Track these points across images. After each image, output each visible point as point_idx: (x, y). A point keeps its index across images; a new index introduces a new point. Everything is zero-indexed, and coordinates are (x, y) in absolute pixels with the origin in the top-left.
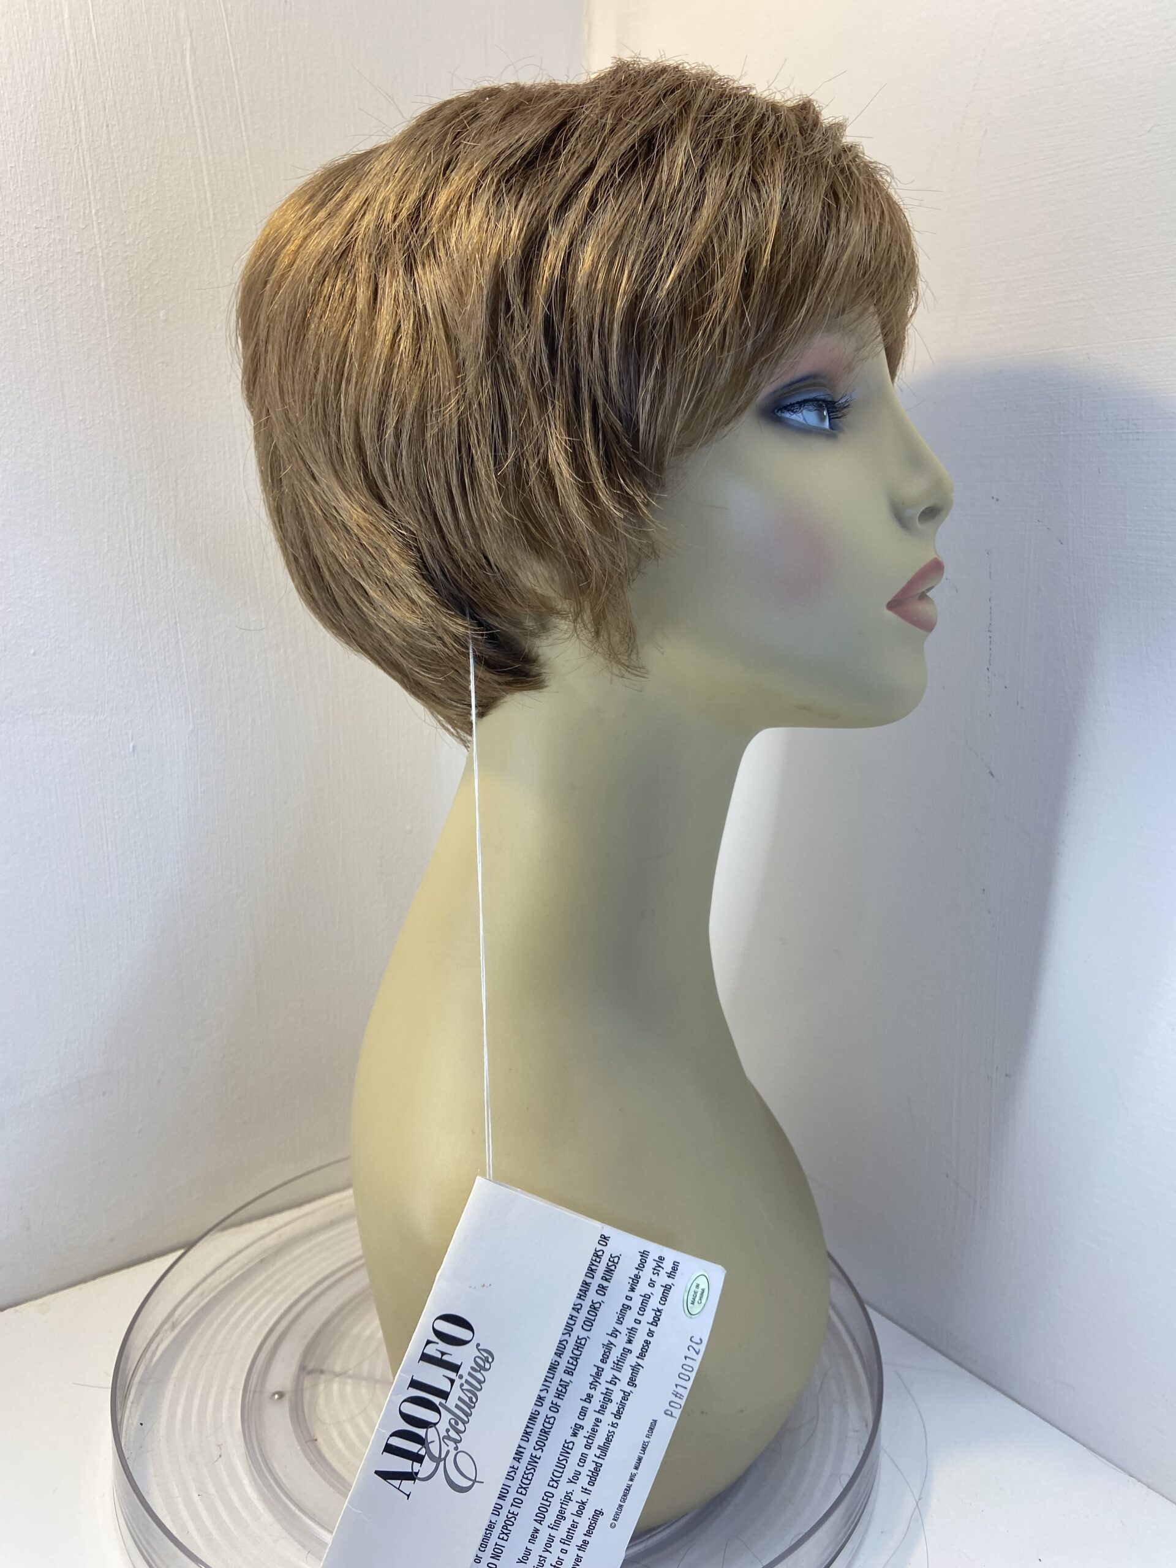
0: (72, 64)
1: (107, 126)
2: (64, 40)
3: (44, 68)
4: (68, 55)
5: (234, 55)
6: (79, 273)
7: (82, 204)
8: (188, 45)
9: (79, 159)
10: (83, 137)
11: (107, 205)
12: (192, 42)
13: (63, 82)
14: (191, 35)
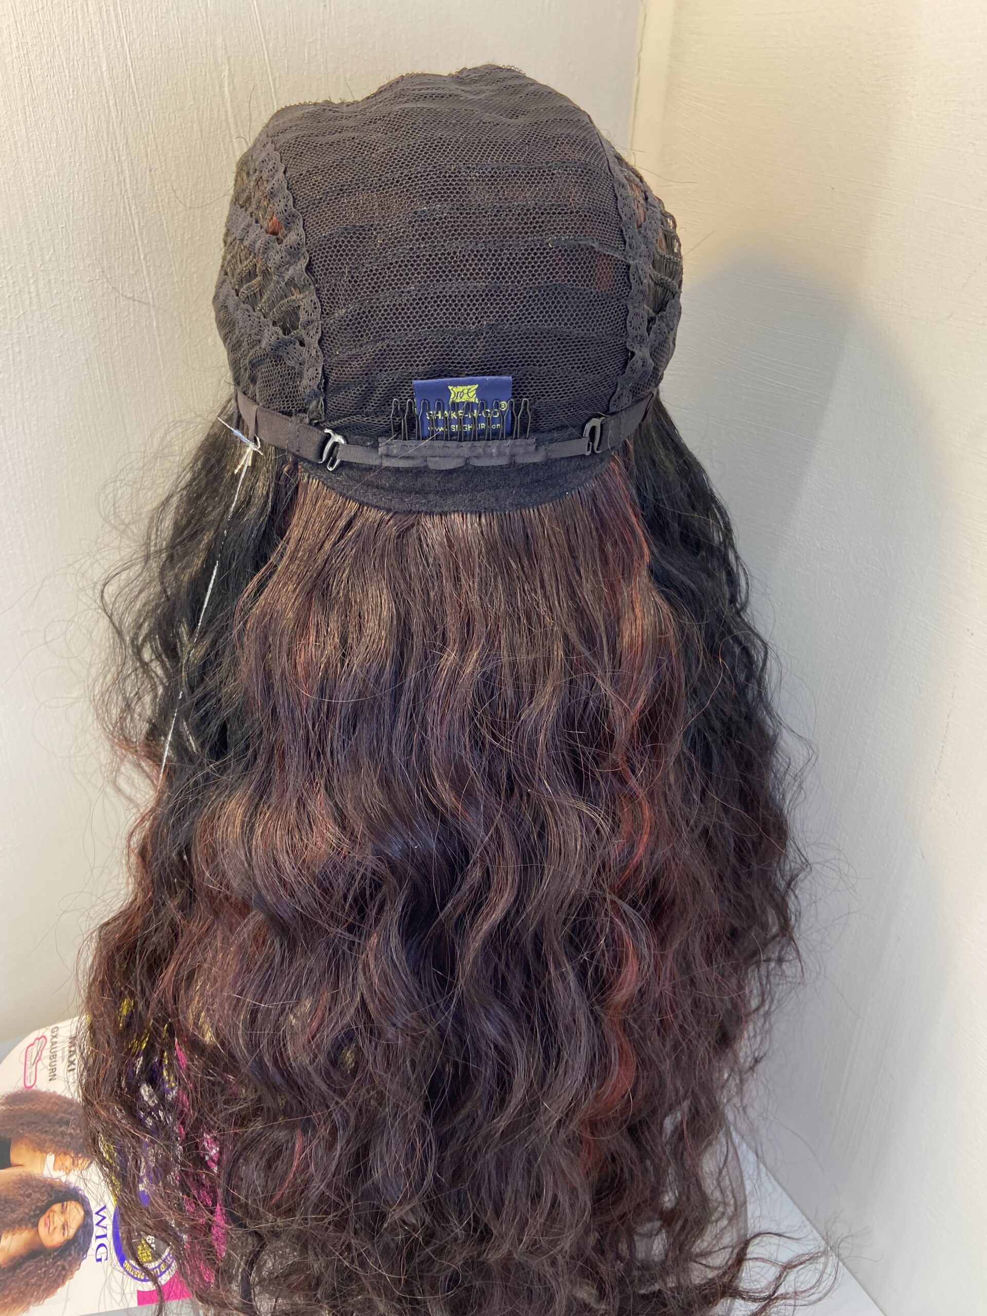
0: (114, 114)
1: (150, 171)
2: (103, 93)
3: (86, 125)
4: (109, 107)
5: (272, 74)
6: (132, 316)
7: (131, 252)
8: (226, 73)
9: (125, 209)
10: (128, 186)
11: (154, 247)
12: (229, 70)
13: (105, 135)
14: (228, 62)
